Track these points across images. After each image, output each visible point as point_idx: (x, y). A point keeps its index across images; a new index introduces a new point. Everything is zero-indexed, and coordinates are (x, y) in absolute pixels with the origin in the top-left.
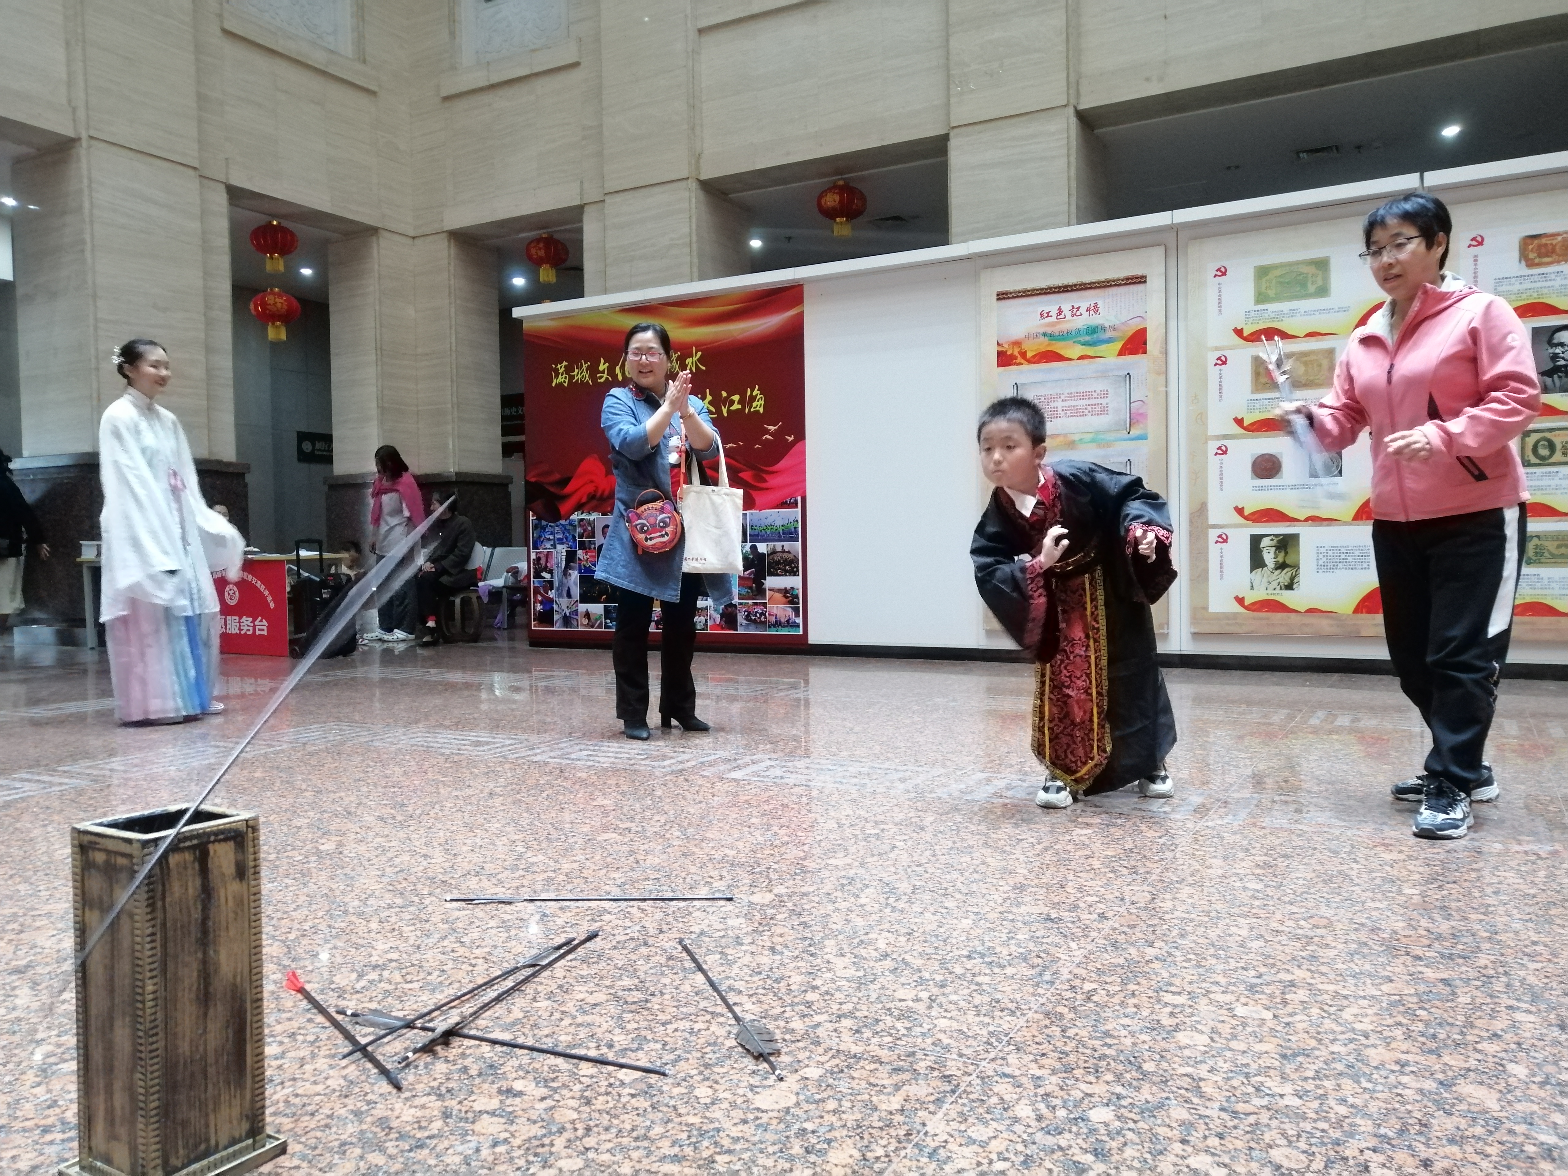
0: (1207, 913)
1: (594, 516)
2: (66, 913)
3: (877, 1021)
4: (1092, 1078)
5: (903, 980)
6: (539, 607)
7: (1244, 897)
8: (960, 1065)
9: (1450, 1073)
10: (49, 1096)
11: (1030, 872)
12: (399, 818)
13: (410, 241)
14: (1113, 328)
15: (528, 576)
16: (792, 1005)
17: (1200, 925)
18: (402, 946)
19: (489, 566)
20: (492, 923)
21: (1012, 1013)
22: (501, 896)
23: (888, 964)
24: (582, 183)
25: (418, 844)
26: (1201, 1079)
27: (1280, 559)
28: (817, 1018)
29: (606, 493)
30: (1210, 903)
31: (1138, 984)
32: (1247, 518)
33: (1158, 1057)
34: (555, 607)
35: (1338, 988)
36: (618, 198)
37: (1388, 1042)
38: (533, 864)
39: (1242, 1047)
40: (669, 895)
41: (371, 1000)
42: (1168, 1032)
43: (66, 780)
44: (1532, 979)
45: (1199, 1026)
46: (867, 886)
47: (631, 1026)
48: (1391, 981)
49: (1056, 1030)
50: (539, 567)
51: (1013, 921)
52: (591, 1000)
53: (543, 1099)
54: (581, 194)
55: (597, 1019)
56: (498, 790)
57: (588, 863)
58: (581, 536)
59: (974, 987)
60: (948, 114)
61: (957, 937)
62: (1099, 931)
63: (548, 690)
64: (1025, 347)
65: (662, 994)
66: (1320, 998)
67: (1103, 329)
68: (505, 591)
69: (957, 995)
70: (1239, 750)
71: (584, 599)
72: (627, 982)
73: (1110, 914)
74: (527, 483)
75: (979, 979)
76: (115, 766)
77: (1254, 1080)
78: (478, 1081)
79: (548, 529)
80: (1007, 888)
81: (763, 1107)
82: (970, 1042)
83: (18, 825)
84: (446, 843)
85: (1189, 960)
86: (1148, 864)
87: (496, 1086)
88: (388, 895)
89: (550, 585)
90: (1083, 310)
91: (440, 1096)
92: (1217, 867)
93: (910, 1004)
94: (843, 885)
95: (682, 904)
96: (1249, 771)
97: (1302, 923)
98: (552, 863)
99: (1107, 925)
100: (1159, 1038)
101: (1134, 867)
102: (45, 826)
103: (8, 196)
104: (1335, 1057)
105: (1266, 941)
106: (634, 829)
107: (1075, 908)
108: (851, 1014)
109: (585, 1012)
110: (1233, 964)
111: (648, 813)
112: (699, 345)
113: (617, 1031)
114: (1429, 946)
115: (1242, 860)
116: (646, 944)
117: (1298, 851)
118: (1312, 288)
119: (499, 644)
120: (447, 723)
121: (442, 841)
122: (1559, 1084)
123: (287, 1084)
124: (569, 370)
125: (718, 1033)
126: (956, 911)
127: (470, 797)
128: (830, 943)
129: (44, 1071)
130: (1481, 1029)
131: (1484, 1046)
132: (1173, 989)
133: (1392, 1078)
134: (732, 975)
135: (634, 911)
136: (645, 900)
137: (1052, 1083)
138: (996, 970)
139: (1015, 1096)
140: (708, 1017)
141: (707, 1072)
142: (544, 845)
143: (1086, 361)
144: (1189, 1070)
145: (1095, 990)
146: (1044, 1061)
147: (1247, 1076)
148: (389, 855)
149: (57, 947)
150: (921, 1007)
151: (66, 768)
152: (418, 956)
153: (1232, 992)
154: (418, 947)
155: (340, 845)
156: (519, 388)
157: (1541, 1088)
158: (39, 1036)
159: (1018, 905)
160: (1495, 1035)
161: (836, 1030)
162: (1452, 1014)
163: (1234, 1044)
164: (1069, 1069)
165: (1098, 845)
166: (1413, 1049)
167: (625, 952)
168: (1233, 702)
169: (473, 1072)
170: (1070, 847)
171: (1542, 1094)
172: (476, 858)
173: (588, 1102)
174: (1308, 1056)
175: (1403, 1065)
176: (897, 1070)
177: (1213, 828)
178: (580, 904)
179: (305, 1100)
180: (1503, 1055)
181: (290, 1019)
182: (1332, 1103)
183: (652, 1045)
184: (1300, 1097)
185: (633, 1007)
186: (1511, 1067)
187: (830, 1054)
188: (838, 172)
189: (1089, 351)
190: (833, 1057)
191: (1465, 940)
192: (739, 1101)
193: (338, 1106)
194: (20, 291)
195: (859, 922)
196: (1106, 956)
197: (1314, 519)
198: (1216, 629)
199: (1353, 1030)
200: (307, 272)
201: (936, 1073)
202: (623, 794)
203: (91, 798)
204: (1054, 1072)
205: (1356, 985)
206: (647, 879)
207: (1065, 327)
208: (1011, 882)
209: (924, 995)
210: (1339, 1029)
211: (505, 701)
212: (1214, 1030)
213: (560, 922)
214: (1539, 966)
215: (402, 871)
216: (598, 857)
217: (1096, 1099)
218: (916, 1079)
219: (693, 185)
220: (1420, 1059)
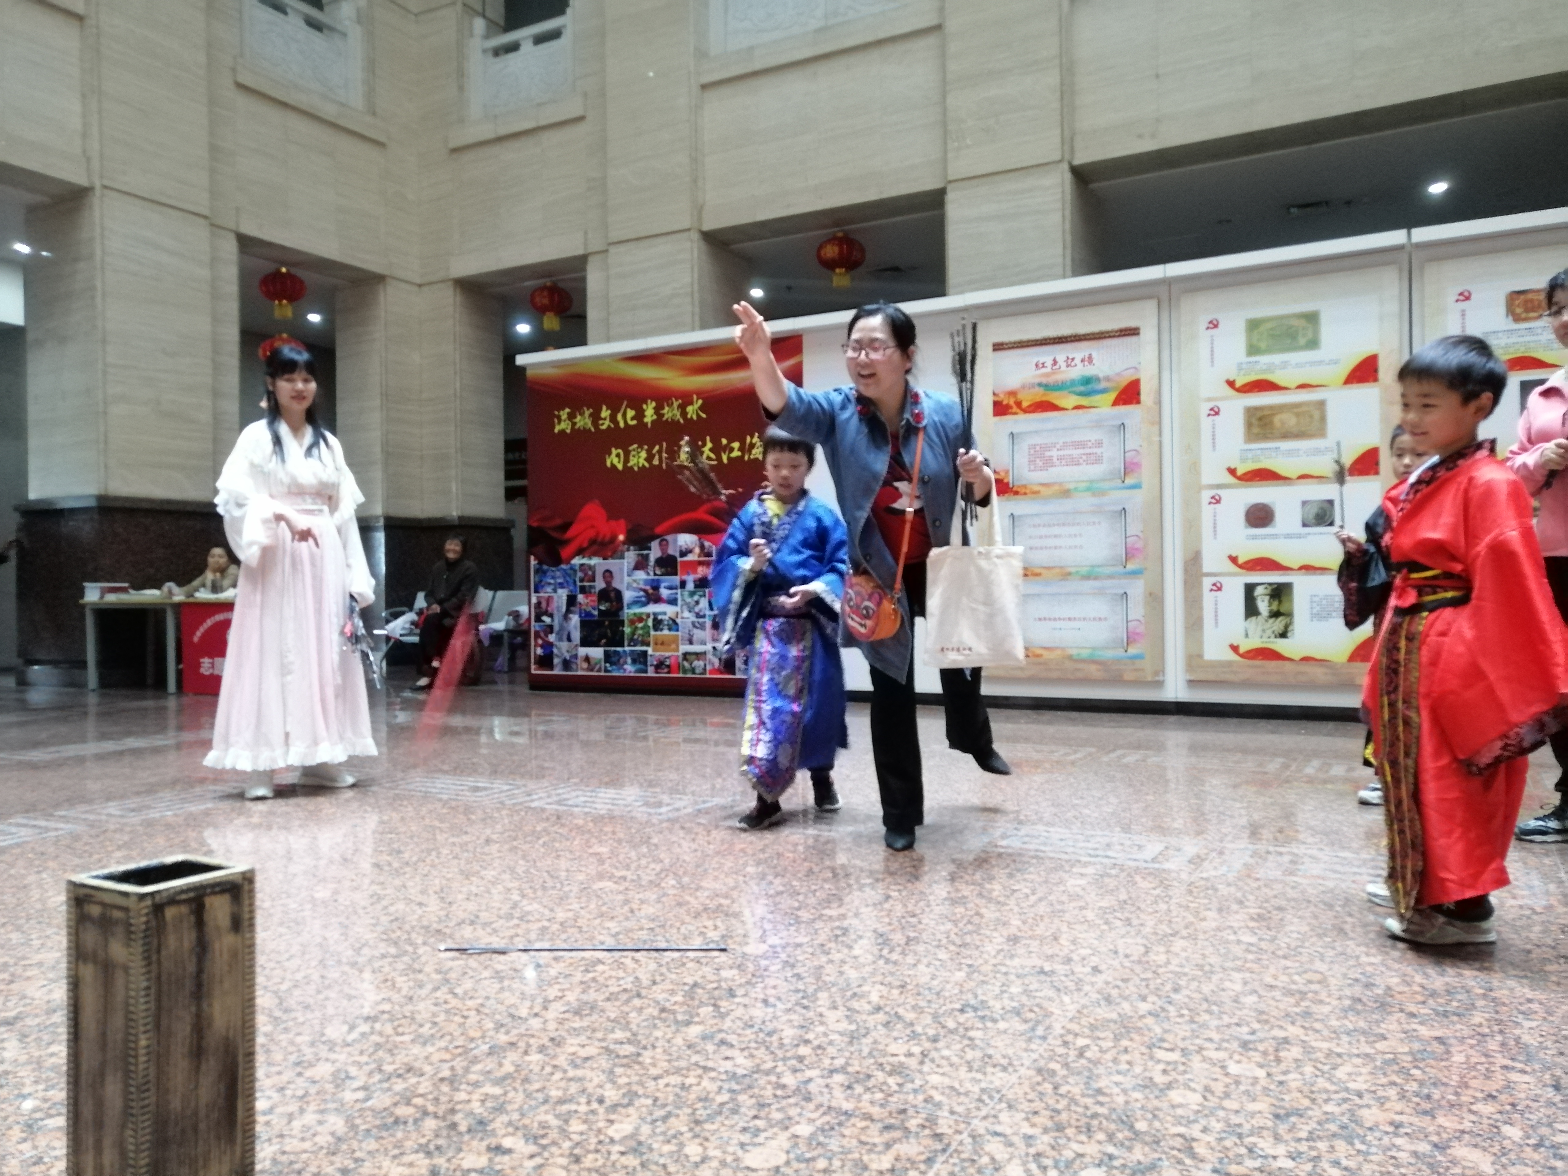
0: (1200, 967)
1: (594, 561)
2: (58, 962)
3: (869, 1077)
4: (1083, 1138)
5: (895, 1034)
6: (539, 651)
7: (1238, 950)
8: (952, 1123)
9: (1445, 1136)
10: (34, 1152)
11: (1024, 922)
12: (396, 865)
13: (416, 289)
14: (1108, 379)
15: (529, 620)
16: (784, 1059)
17: (1193, 979)
18: (396, 997)
19: (490, 610)
20: (486, 974)
21: (1004, 1069)
22: (495, 946)
23: (881, 1017)
24: (586, 233)
25: (413, 892)
26: (1194, 1140)
27: (1275, 607)
28: (809, 1074)
29: (607, 539)
30: (1204, 956)
31: (1131, 1040)
32: (1241, 567)
33: (1150, 1116)
34: (555, 651)
35: (1332, 1045)
36: (622, 248)
37: (1382, 1102)
38: (528, 913)
39: (1235, 1106)
40: (663, 945)
41: (361, 1053)
42: (1161, 1090)
43: (62, 825)
44: (1526, 1038)
45: (1192, 1085)
46: (861, 937)
47: (623, 1080)
48: (1385, 1039)
49: (1048, 1087)
50: (540, 611)
51: (1006, 974)
52: (583, 1053)
53: (532, 1157)
54: (586, 244)
55: (588, 1074)
56: (494, 837)
57: (583, 912)
58: (582, 580)
59: (966, 1042)
60: (945, 169)
61: (951, 990)
62: (1092, 984)
63: (548, 735)
64: (1020, 396)
65: (654, 1047)
66: (1313, 1056)
67: (1098, 379)
68: (506, 634)
69: (949, 1050)
70: (1234, 800)
71: (585, 643)
72: (619, 1035)
73: (1103, 967)
74: (530, 528)
75: (971, 1034)
76: (112, 811)
77: (1248, 1140)
78: (466, 1137)
79: (550, 574)
80: (1000, 940)
81: (753, 1165)
82: (962, 1099)
83: (13, 872)
84: (442, 890)
85: (1182, 1016)
86: (1142, 916)
87: (485, 1143)
88: (383, 945)
89: (550, 629)
90: (1077, 361)
91: (429, 1154)
92: (1212, 918)
93: (903, 1059)
94: (837, 936)
95: (676, 955)
96: (1244, 821)
97: (1296, 978)
98: (547, 912)
99: (1100, 979)
100: (1151, 1096)
101: (1128, 919)
102: (39, 872)
103: (22, 241)
104: (1329, 1117)
105: (1260, 997)
106: (630, 877)
107: (1068, 960)
108: (843, 1070)
109: (576, 1066)
110: (1226, 1019)
111: (644, 862)
112: (700, 394)
113: (608, 1086)
114: (1424, 1003)
115: (1236, 912)
116: (639, 995)
117: (1293, 904)
118: (1302, 341)
119: (500, 687)
120: (446, 767)
121: (437, 888)
122: (1553, 1146)
123: (275, 1141)
124: (571, 417)
125: (709, 1088)
126: (949, 963)
127: (466, 844)
128: (823, 995)
129: (30, 1126)
130: (1476, 1089)
131: (1479, 1107)
132: (1165, 1045)
133: (1386, 1140)
134: (725, 1027)
135: (628, 962)
136: (638, 950)
137: (1043, 1142)
138: (989, 1024)
139: (1007, 1156)
140: (700, 1071)
141: (697, 1129)
142: (539, 893)
143: (1080, 411)
144: (1181, 1130)
145: (1088, 1046)
146: (1036, 1119)
147: (1240, 1136)
148: (384, 903)
149: (46, 998)
150: (913, 1063)
151: (63, 813)
152: (410, 1007)
153: (1226, 1049)
154: (411, 998)
155: (336, 892)
156: (521, 433)
157: (1535, 1150)
158: (26, 1091)
159: (1012, 957)
160: (1490, 1096)
161: (827, 1086)
162: (1446, 1073)
163: (1227, 1103)
164: (1060, 1128)
165: (1093, 895)
166: (1408, 1110)
167: (618, 1003)
168: (1228, 750)
169: (463, 1128)
170: (1064, 898)
171: (1536, 1156)
172: (472, 906)
173: (577, 1160)
174: (1301, 1116)
175: (1397, 1126)
176: (888, 1128)
177: (1207, 879)
178: (574, 954)
179: (292, 1157)
180: (1498, 1116)
181: (279, 1073)
182: (1325, 1165)
183: (643, 1101)
184: (1293, 1159)
185: (625, 1061)
186: (1506, 1129)
187: (821, 1111)
188: (837, 224)
189: (1084, 401)
190: (824, 1114)
191: (1459, 997)
192: (729, 1159)
193: (325, 1163)
194: (30, 336)
195: (852, 974)
196: (1099, 1010)
197: (1307, 569)
198: (1211, 677)
199: (1347, 1090)
200: (314, 318)
201: (927, 1132)
202: (619, 841)
203: (86, 844)
204: (1046, 1131)
205: (1350, 1043)
206: (641, 929)
207: (1059, 377)
208: (1005, 933)
209: (916, 1050)
210: (1332, 1088)
211: (503, 745)
212: (1207, 1089)
213: (553, 972)
214: (1534, 1024)
215: (397, 919)
216: (592, 906)
217: (1087, 1160)
218: (907, 1137)
219: (695, 236)
220: (1415, 1120)
